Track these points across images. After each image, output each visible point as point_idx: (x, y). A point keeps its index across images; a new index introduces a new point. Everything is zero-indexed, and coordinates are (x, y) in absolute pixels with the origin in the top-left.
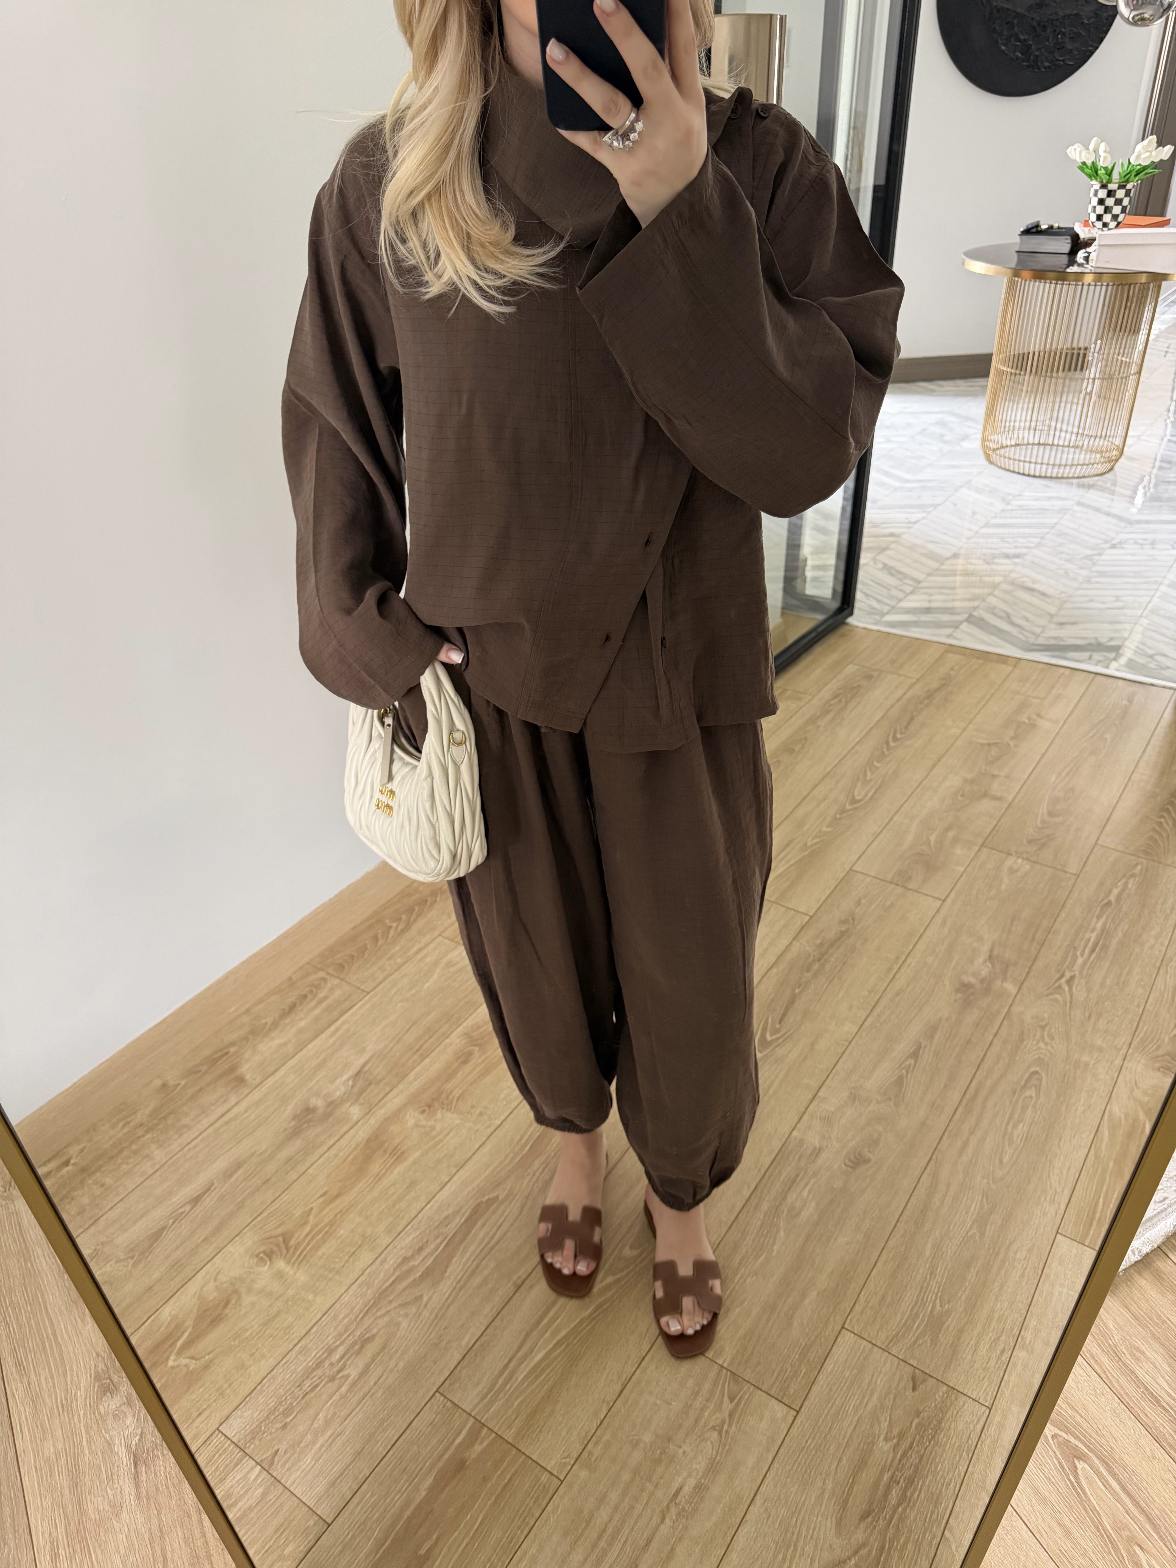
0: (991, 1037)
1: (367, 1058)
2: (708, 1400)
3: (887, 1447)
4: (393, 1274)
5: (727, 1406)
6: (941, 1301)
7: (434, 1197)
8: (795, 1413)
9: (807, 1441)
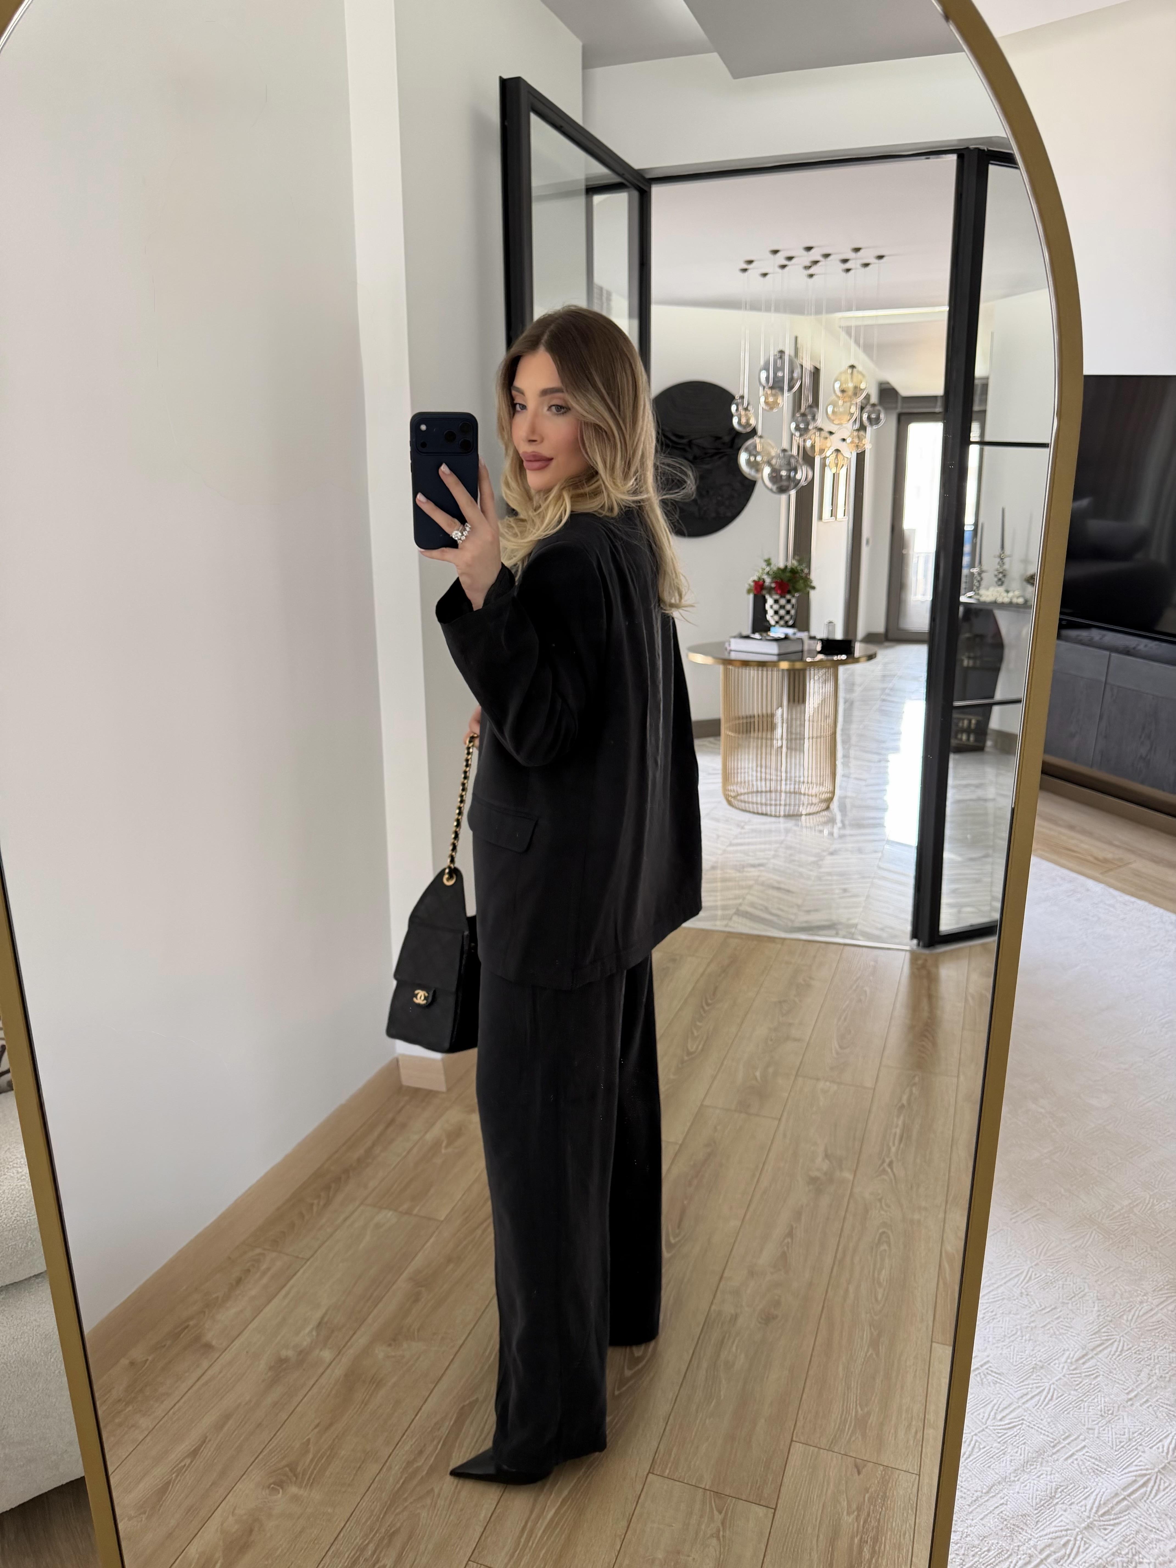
0: (843, 1213)
1: (324, 1310)
2: (701, 1517)
3: (850, 1519)
4: (401, 1477)
5: (718, 1517)
6: (860, 1406)
7: (420, 1409)
8: (773, 1510)
9: (788, 1529)
